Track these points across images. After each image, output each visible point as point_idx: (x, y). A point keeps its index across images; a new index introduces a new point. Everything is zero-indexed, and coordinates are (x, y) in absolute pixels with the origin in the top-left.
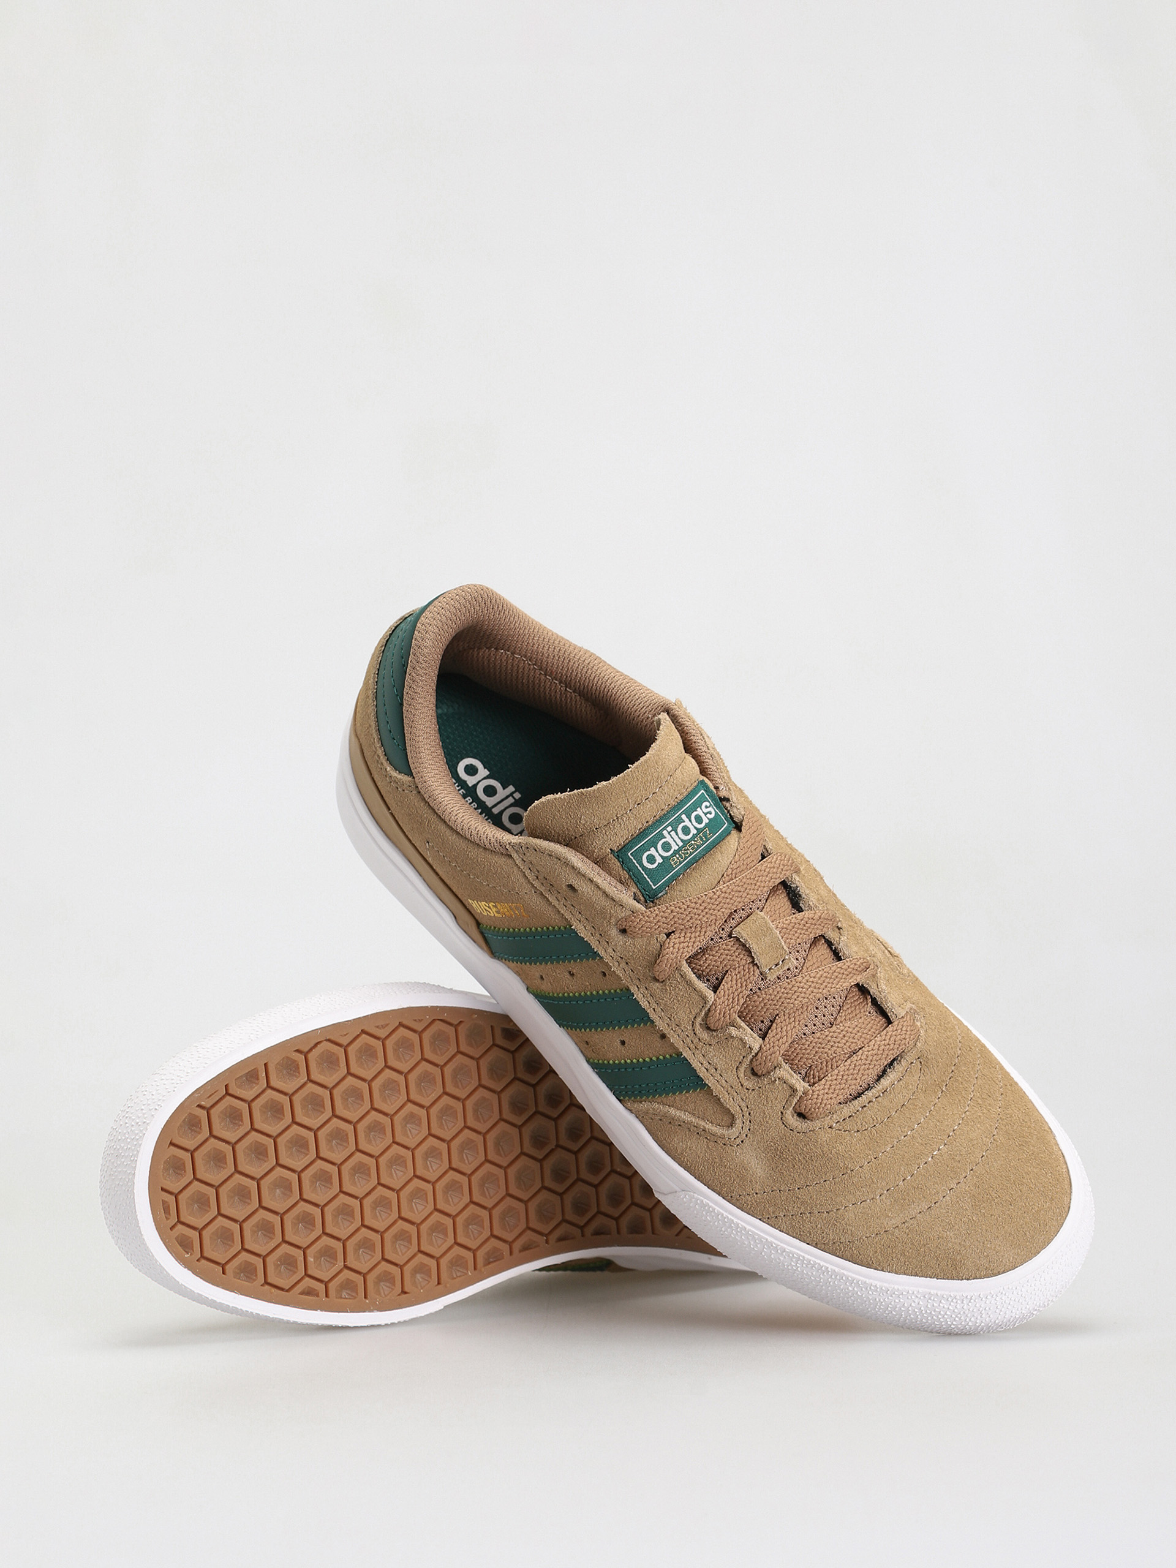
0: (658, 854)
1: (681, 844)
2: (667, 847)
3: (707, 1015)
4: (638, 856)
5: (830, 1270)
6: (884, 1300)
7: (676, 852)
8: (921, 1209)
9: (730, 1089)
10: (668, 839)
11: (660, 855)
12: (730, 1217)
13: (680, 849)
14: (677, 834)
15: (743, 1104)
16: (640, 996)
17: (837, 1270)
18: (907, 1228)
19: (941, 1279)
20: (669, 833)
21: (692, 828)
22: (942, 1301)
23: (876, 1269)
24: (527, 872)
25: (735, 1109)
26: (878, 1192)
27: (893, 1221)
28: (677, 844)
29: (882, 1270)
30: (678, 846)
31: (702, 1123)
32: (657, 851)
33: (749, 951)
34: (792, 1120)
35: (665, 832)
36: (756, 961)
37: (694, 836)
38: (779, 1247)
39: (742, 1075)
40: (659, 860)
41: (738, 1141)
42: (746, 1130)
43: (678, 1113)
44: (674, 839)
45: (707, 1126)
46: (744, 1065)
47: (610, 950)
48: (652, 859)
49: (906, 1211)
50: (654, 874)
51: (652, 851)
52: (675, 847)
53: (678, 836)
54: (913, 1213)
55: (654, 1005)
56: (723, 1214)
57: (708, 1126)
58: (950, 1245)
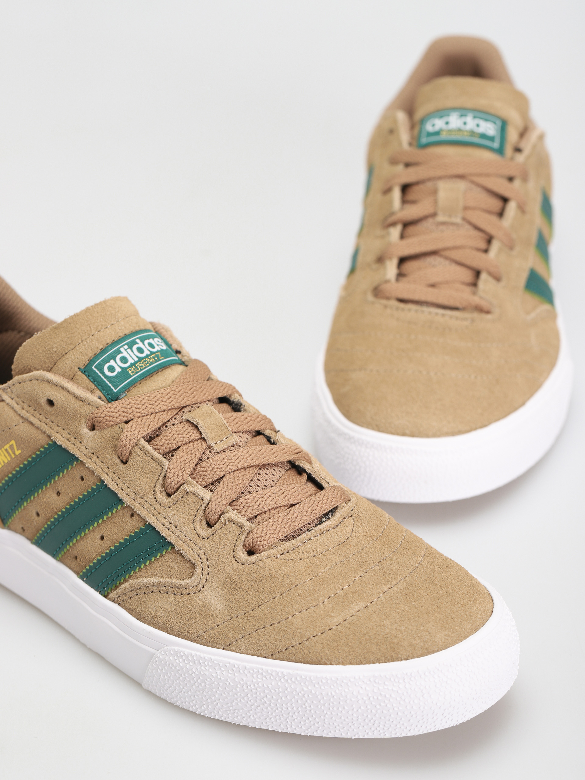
0: (117, 365)
1: (136, 359)
2: (124, 360)
3: (164, 479)
4: (100, 368)
5: (286, 674)
6: (335, 692)
7: (132, 365)
8: (359, 607)
9: (189, 541)
10: (125, 354)
11: (118, 366)
12: (198, 654)
13: (136, 363)
14: (132, 351)
15: (201, 553)
16: (110, 480)
17: (291, 672)
18: (349, 623)
19: (383, 663)
20: (126, 350)
21: (145, 350)
22: (386, 683)
23: (325, 664)
24: (15, 406)
25: (194, 558)
26: (321, 599)
27: (336, 620)
28: (133, 359)
29: (331, 664)
30: (134, 360)
31: (169, 580)
32: (116, 362)
33: (196, 427)
34: (243, 555)
35: (122, 349)
36: (204, 435)
37: (147, 356)
38: (240, 667)
39: (198, 527)
40: (118, 370)
41: (200, 586)
42: (205, 573)
43: (149, 579)
44: (132, 356)
45: (173, 581)
46: (199, 518)
47: (83, 448)
48: (111, 369)
49: (346, 610)
50: (115, 381)
51: (112, 363)
52: (131, 361)
53: (133, 353)
54: (353, 612)
55: (121, 485)
56: (191, 654)
57: (175, 581)
58: (387, 631)
